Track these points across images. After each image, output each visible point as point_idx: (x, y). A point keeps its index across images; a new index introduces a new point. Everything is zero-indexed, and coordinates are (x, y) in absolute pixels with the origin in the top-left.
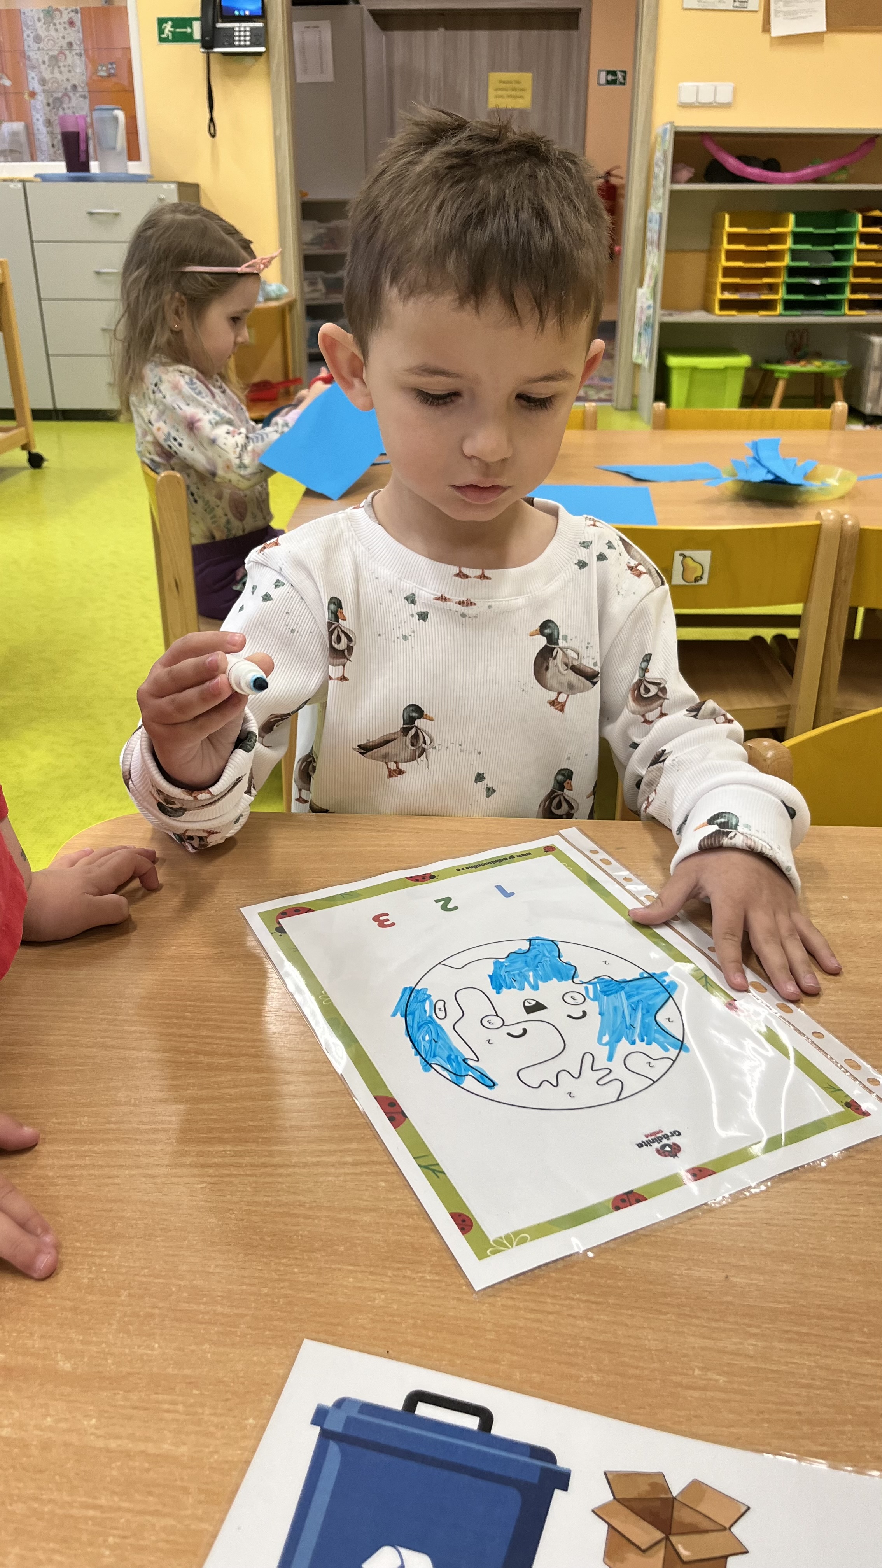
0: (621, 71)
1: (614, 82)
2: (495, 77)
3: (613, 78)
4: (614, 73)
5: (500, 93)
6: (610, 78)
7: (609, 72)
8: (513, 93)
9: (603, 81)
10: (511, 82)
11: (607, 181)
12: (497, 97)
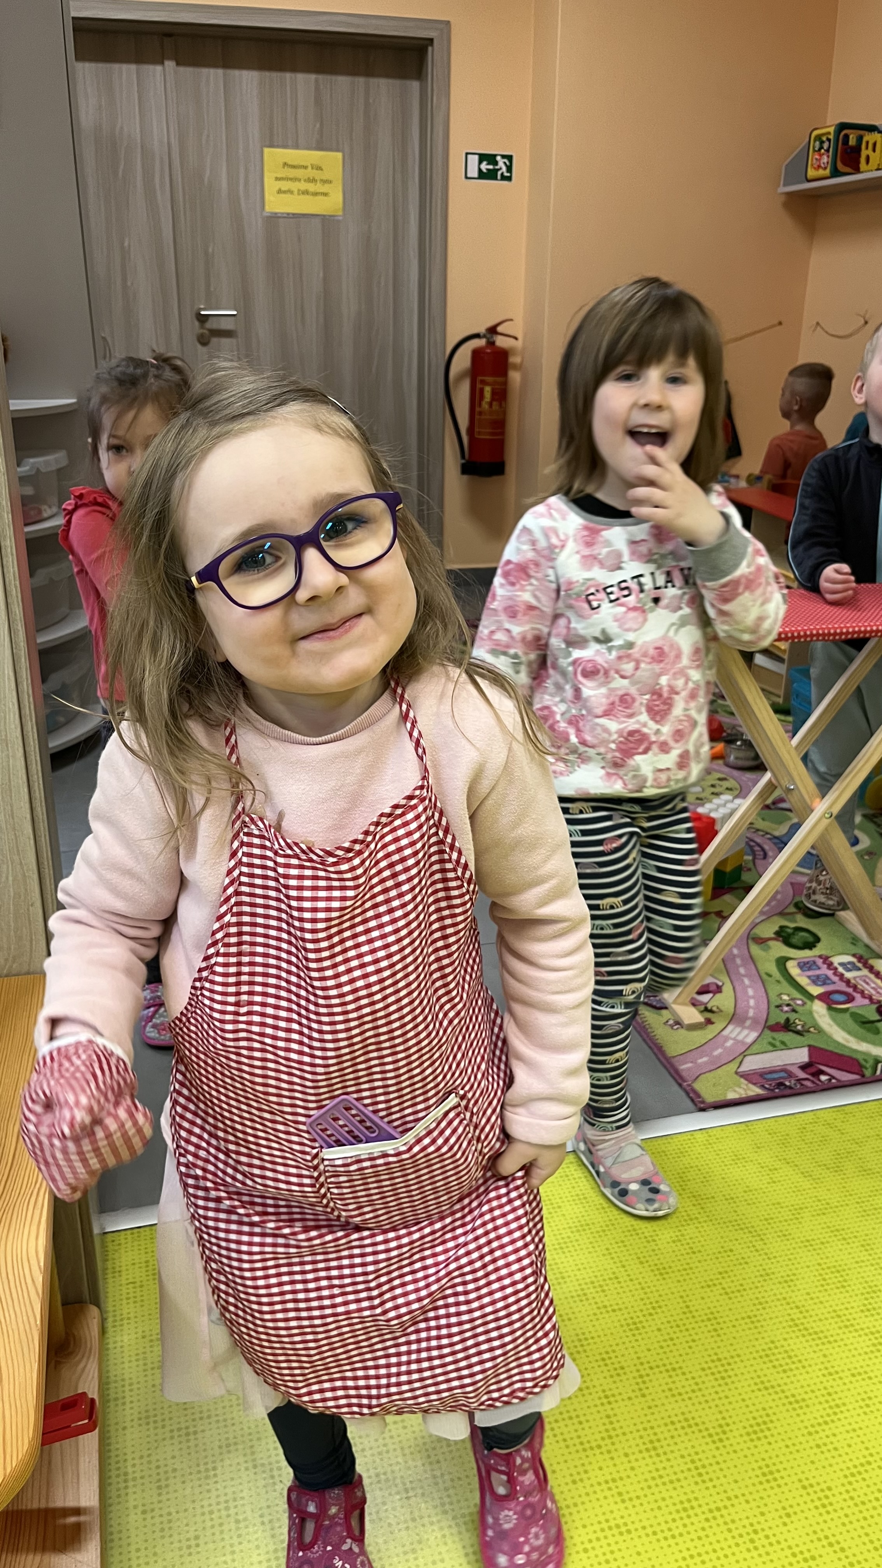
0: (503, 157)
1: (491, 175)
2: (274, 156)
3: (491, 167)
4: (490, 158)
5: (285, 185)
6: (484, 166)
7: (483, 157)
8: (311, 187)
9: (473, 172)
10: (306, 167)
11: (491, 343)
12: (280, 191)
